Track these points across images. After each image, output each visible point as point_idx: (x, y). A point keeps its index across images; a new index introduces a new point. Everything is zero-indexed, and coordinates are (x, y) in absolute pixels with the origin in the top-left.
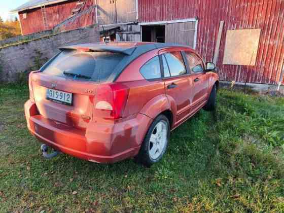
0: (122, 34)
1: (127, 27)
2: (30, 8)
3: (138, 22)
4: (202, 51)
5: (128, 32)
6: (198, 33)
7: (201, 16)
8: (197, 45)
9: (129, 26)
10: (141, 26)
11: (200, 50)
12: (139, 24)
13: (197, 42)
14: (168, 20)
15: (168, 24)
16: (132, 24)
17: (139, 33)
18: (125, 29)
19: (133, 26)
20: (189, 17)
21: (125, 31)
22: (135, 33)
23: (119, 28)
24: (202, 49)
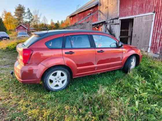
0: (107, 25)
1: (110, 21)
2: (73, 15)
3: (118, 18)
4: (157, 34)
5: (111, 24)
6: (155, 22)
7: (158, 10)
8: (153, 30)
9: (112, 20)
10: (120, 20)
11: (156, 34)
12: (119, 19)
13: (154, 28)
14: (136, 15)
15: (135, 17)
16: (114, 19)
17: (119, 24)
18: (109, 22)
19: (114, 20)
20: (149, 12)
21: (109, 23)
22: (115, 24)
23: (105, 22)
24: (157, 33)
